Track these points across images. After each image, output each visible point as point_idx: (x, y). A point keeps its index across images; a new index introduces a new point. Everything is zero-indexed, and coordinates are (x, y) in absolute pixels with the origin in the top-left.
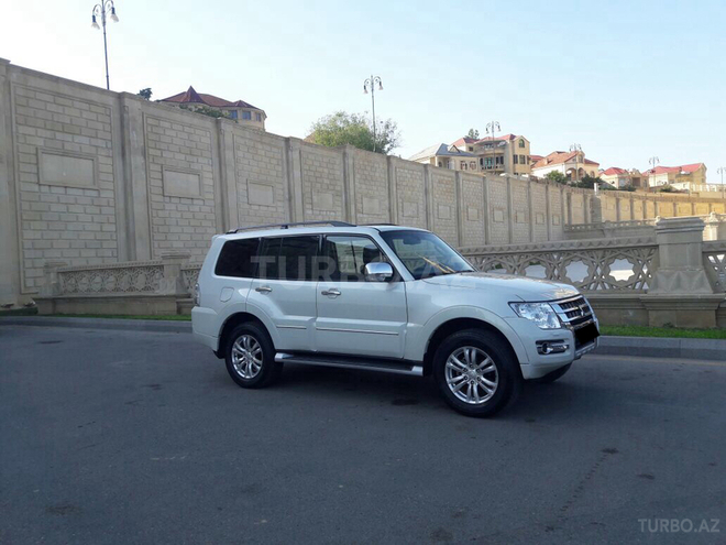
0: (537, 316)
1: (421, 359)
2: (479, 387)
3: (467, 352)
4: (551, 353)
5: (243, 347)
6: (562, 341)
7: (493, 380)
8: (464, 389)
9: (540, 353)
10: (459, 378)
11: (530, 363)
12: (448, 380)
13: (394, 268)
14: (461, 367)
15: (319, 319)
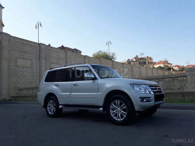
0: (140, 89)
1: (102, 105)
2: (121, 114)
3: (117, 102)
4: (145, 102)
5: (51, 104)
6: (149, 98)
7: (125, 112)
8: (116, 115)
9: (141, 101)
10: (115, 111)
11: (137, 105)
12: (111, 112)
13: (94, 75)
14: (115, 108)
15: (72, 94)
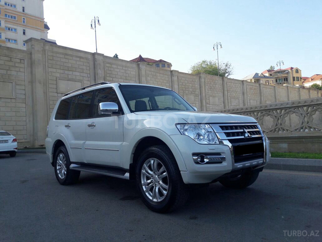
1: (127, 167)
2: (159, 189)
3: (152, 162)
4: (207, 163)
5: (61, 161)
6: (219, 154)
7: (166, 184)
8: (151, 189)
10: (149, 181)
11: (188, 170)
12: (142, 182)
13: (120, 106)
14: (150, 174)
15: (88, 142)
